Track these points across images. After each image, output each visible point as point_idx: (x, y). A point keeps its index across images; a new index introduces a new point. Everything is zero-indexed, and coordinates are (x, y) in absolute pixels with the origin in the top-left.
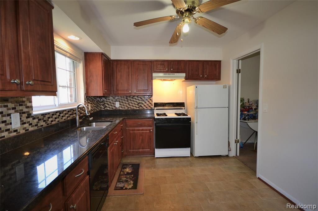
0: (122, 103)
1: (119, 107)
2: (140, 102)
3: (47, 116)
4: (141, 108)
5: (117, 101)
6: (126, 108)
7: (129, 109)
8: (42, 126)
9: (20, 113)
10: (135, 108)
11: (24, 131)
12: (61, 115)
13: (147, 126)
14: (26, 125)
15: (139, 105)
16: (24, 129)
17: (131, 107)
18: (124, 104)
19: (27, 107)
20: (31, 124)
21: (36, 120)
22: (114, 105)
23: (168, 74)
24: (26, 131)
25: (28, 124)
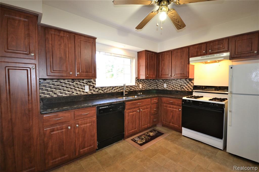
0: (168, 85)
1: (166, 88)
2: (182, 84)
3: (104, 88)
4: (183, 89)
5: (165, 83)
6: (171, 89)
7: (173, 90)
8: (101, 92)
9: (89, 86)
10: (178, 89)
11: (91, 93)
12: (114, 89)
13: (176, 105)
14: (92, 91)
15: (182, 87)
16: (91, 92)
17: (175, 88)
18: (169, 85)
19: (93, 83)
20: (95, 91)
21: (97, 90)
22: (163, 86)
23: (210, 56)
24: (92, 93)
25: (93, 91)
